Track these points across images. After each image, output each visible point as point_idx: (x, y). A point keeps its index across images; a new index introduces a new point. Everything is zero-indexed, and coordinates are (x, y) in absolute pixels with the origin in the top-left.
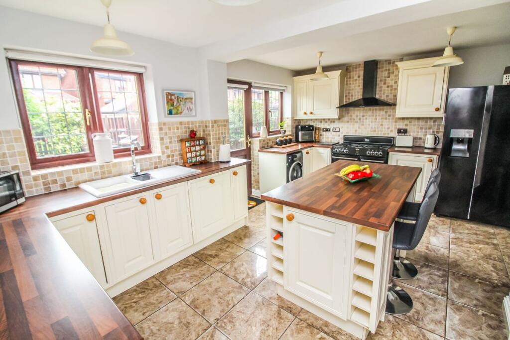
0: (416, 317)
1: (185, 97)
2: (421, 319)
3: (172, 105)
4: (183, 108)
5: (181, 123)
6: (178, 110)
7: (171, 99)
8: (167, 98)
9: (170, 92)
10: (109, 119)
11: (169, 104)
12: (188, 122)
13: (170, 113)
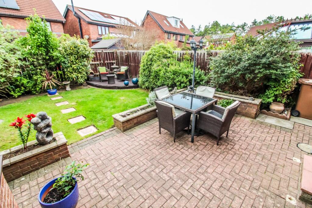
10: (104, 53)
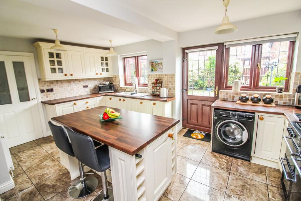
0: (64, 195)
1: (158, 63)
2: (61, 196)
3: (153, 67)
4: (158, 68)
5: (156, 75)
6: (155, 69)
7: (153, 65)
8: (151, 64)
9: (152, 61)
11: (152, 67)
12: (160, 75)
13: (152, 70)
